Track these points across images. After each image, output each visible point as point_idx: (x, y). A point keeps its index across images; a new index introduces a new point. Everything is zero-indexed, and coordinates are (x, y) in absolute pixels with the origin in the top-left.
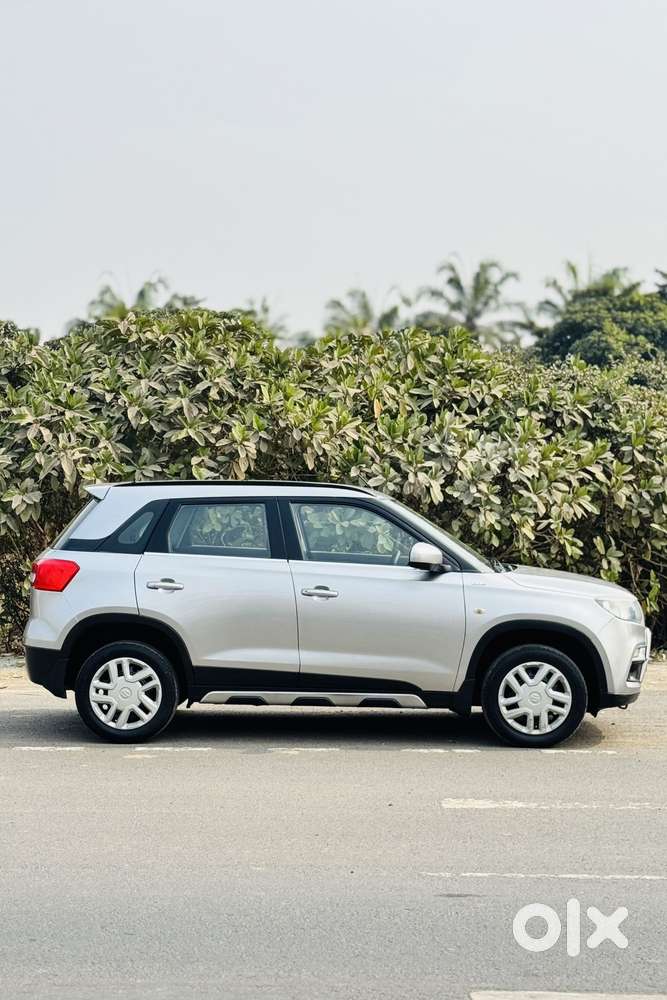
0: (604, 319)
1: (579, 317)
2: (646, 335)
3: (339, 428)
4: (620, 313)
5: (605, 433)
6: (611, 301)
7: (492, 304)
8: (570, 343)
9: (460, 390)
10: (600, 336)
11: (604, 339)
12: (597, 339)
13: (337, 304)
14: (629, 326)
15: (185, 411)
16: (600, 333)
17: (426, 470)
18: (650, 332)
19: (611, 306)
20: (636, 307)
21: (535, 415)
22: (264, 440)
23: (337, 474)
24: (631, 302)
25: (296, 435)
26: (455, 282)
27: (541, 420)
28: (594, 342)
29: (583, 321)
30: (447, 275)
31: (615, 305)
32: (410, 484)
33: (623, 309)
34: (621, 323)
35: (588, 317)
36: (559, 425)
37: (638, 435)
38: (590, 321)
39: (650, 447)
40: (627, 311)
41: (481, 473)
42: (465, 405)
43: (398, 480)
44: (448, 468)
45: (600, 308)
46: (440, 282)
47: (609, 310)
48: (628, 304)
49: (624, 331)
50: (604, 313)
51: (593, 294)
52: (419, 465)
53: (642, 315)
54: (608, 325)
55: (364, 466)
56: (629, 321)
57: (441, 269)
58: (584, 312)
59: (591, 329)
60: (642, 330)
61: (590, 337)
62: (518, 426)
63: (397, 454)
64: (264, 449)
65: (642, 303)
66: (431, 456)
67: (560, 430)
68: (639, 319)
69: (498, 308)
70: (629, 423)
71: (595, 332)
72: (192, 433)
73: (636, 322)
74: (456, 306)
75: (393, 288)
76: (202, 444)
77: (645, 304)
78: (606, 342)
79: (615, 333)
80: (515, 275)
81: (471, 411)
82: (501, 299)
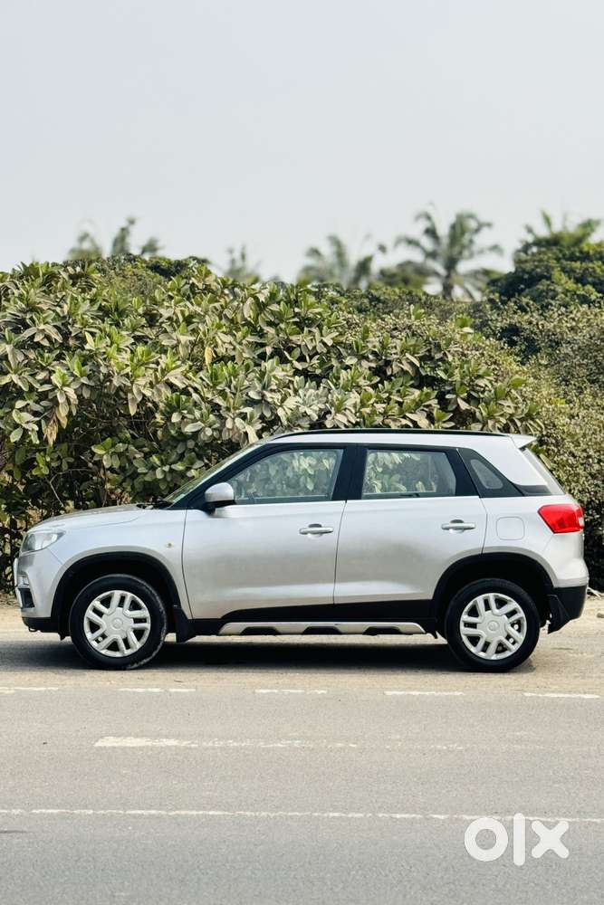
0: (553, 268)
1: (528, 266)
2: (594, 285)
3: (163, 375)
4: (569, 262)
5: (431, 381)
6: (561, 251)
7: (466, 253)
8: (523, 290)
9: (294, 338)
10: (548, 285)
11: (552, 288)
12: (545, 288)
13: (315, 252)
14: (577, 276)
15: (10, 357)
16: (548, 282)
17: (244, 417)
18: (597, 281)
19: (561, 256)
20: (586, 257)
21: (365, 364)
22: (87, 386)
23: (162, 419)
24: (581, 252)
25: (116, 382)
26: (431, 232)
27: (370, 368)
28: (543, 291)
29: (533, 270)
30: (423, 224)
31: (564, 255)
32: (229, 429)
33: (572, 258)
34: (569, 272)
35: (537, 267)
36: (389, 373)
37: (462, 384)
38: (538, 270)
39: (474, 394)
40: (575, 261)
41: (297, 419)
42: (297, 353)
43: (217, 425)
44: (268, 414)
45: (549, 258)
46: (416, 231)
47: (558, 260)
48: (578, 254)
49: (572, 280)
50: (553, 263)
51: (544, 243)
52: (237, 411)
53: (591, 265)
54: (556, 274)
55: (185, 412)
56: (578, 271)
57: (418, 218)
58: (534, 261)
59: (541, 277)
60: (590, 279)
61: (538, 286)
62: (343, 374)
63: (219, 400)
64: (86, 394)
65: (591, 252)
66: (251, 402)
67: (389, 379)
68: (587, 269)
69: (471, 256)
70: (457, 371)
71: (545, 282)
72: (15, 378)
73: (584, 271)
74: (432, 255)
75: (368, 237)
76: (25, 389)
77: (594, 255)
78: (554, 290)
79: (563, 282)
80: (489, 225)
81: (301, 359)
82: (475, 248)
